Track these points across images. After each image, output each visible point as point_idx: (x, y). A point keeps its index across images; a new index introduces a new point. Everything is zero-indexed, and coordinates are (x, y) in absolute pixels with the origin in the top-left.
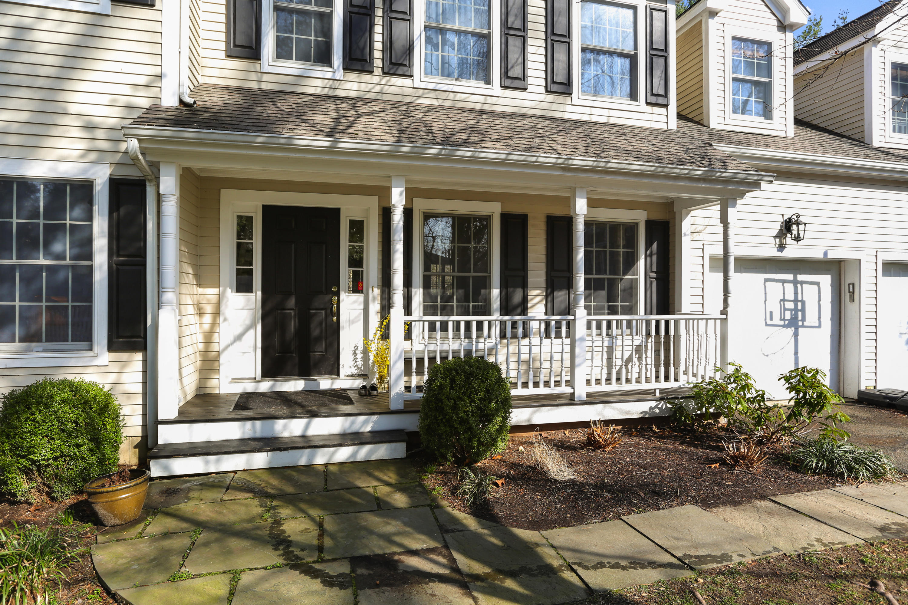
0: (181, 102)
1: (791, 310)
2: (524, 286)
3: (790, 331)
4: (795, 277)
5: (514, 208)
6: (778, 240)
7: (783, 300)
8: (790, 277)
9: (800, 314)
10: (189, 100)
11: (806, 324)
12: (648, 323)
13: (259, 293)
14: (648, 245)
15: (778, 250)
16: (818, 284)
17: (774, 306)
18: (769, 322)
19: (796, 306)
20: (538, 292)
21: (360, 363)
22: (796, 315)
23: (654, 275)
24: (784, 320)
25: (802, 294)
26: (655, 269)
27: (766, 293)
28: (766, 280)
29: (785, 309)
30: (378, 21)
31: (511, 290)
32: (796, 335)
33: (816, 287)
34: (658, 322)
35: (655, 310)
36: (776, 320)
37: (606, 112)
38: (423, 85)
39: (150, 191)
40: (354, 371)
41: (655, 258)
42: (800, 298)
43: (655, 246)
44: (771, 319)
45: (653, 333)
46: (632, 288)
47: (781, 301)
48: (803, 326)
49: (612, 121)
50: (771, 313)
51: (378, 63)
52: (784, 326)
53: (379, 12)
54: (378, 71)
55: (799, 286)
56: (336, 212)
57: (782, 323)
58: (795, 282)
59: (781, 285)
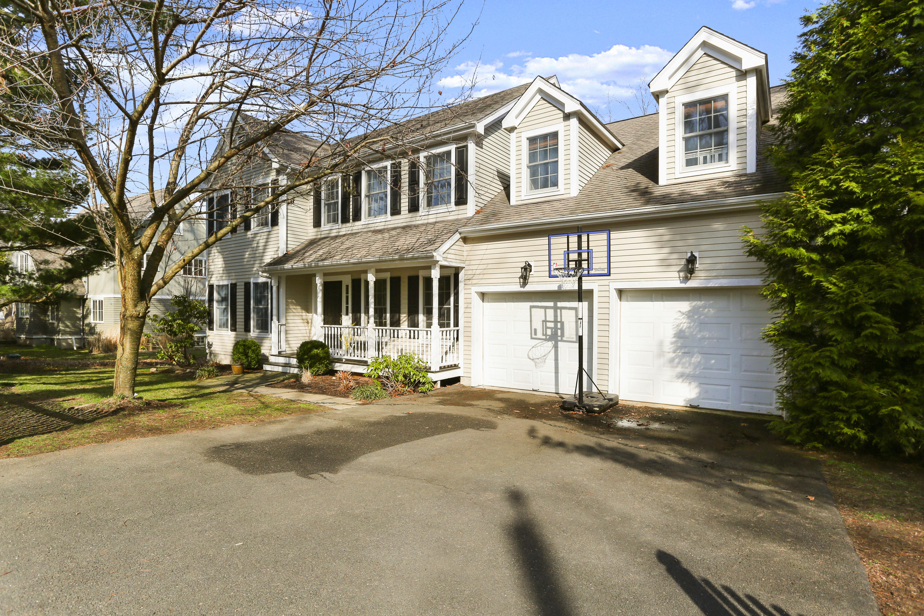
1: (551, 328)
2: (399, 313)
3: (550, 344)
4: (555, 305)
5: (396, 274)
7: (546, 321)
8: (551, 304)
9: (559, 331)
11: (564, 339)
16: (576, 309)
17: (538, 325)
18: (533, 336)
19: (556, 325)
20: (404, 315)
22: (556, 333)
24: (546, 335)
25: (561, 316)
27: (531, 316)
28: (531, 307)
29: (547, 328)
30: (351, 199)
31: (393, 314)
32: (556, 347)
33: (574, 311)
36: (540, 335)
37: (435, 216)
38: (363, 223)
42: (559, 320)
44: (535, 334)
46: (448, 312)
47: (543, 321)
48: (562, 341)
49: (438, 220)
50: (535, 330)
51: (351, 218)
52: (545, 340)
53: (351, 196)
54: (351, 221)
55: (559, 311)
56: (340, 283)
57: (544, 337)
58: (555, 308)
59: (543, 310)
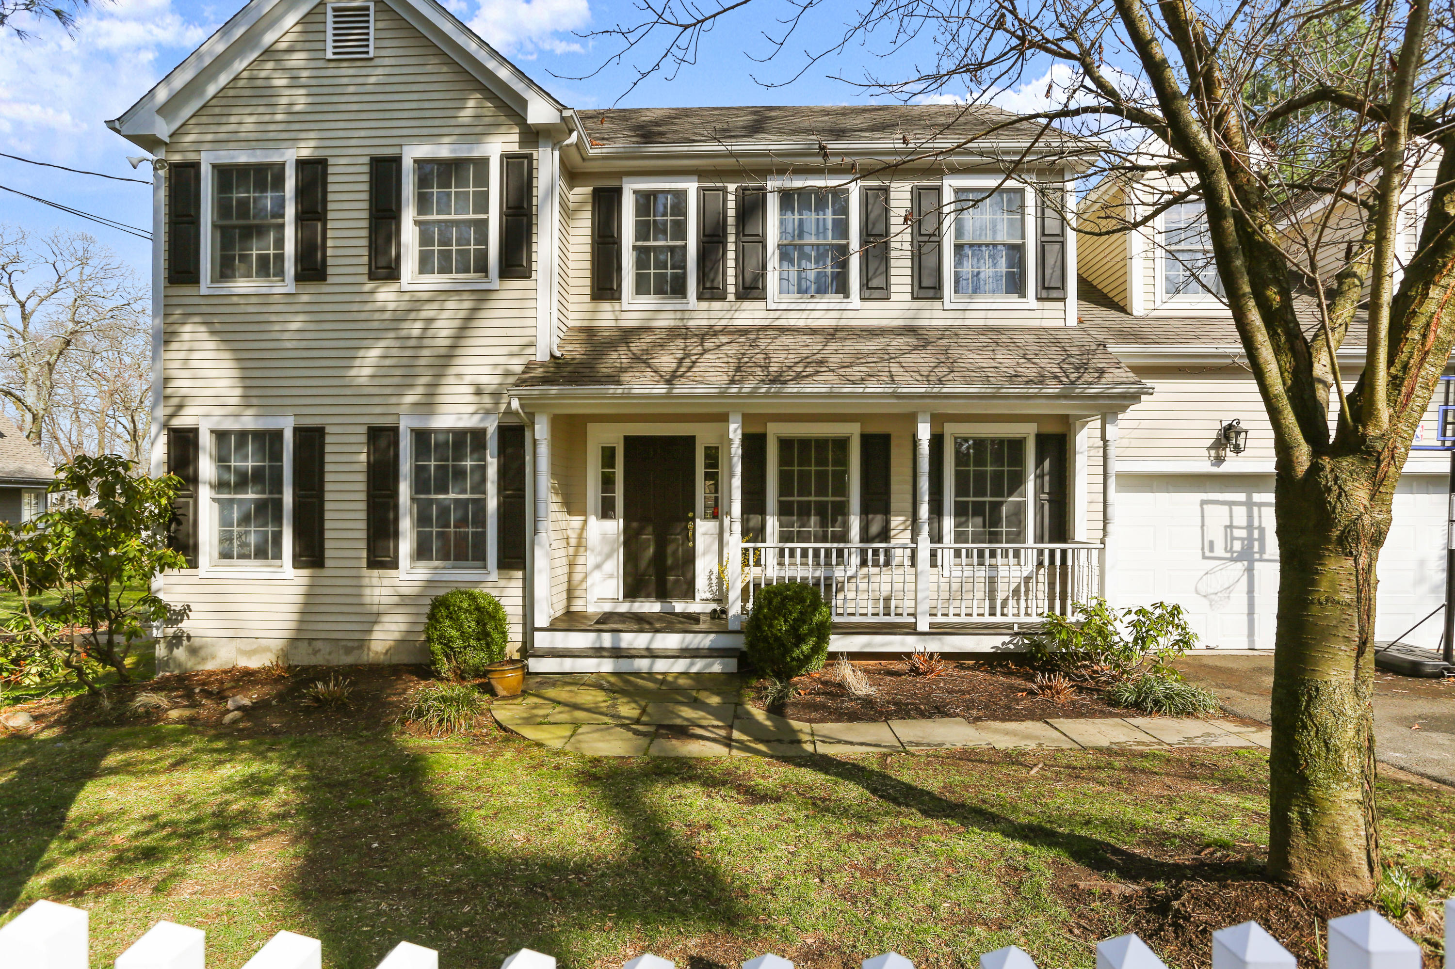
0: (552, 356)
1: (1242, 539)
2: (886, 511)
3: (1240, 566)
4: (1249, 497)
5: (876, 429)
6: (1213, 453)
7: (1231, 527)
8: (1241, 497)
9: (1256, 544)
10: (558, 354)
11: (1265, 557)
12: (1041, 552)
13: (621, 521)
14: (1039, 463)
15: (1212, 465)
17: (1216, 534)
18: (1208, 554)
19: (1250, 534)
20: (902, 518)
21: (715, 588)
22: (1251, 547)
23: (1046, 496)
24: (1231, 551)
25: (1260, 517)
26: (1047, 490)
27: (1203, 517)
28: (1204, 502)
29: (1233, 539)
30: (731, 247)
31: (870, 516)
32: (1250, 570)
34: (1052, 553)
35: (1046, 538)
36: (1219, 551)
37: (982, 314)
38: (774, 307)
39: (528, 434)
40: (708, 595)
41: (1047, 478)
42: (1256, 524)
43: (1047, 464)
44: (1212, 550)
45: (1046, 563)
46: (1019, 511)
47: (1226, 527)
48: (1261, 560)
49: (991, 323)
50: (1211, 543)
51: (730, 291)
52: (1232, 559)
53: (731, 238)
54: (731, 297)
55: (1256, 509)
56: (690, 441)
57: (1228, 555)
58: (1249, 504)
59: (1227, 508)
